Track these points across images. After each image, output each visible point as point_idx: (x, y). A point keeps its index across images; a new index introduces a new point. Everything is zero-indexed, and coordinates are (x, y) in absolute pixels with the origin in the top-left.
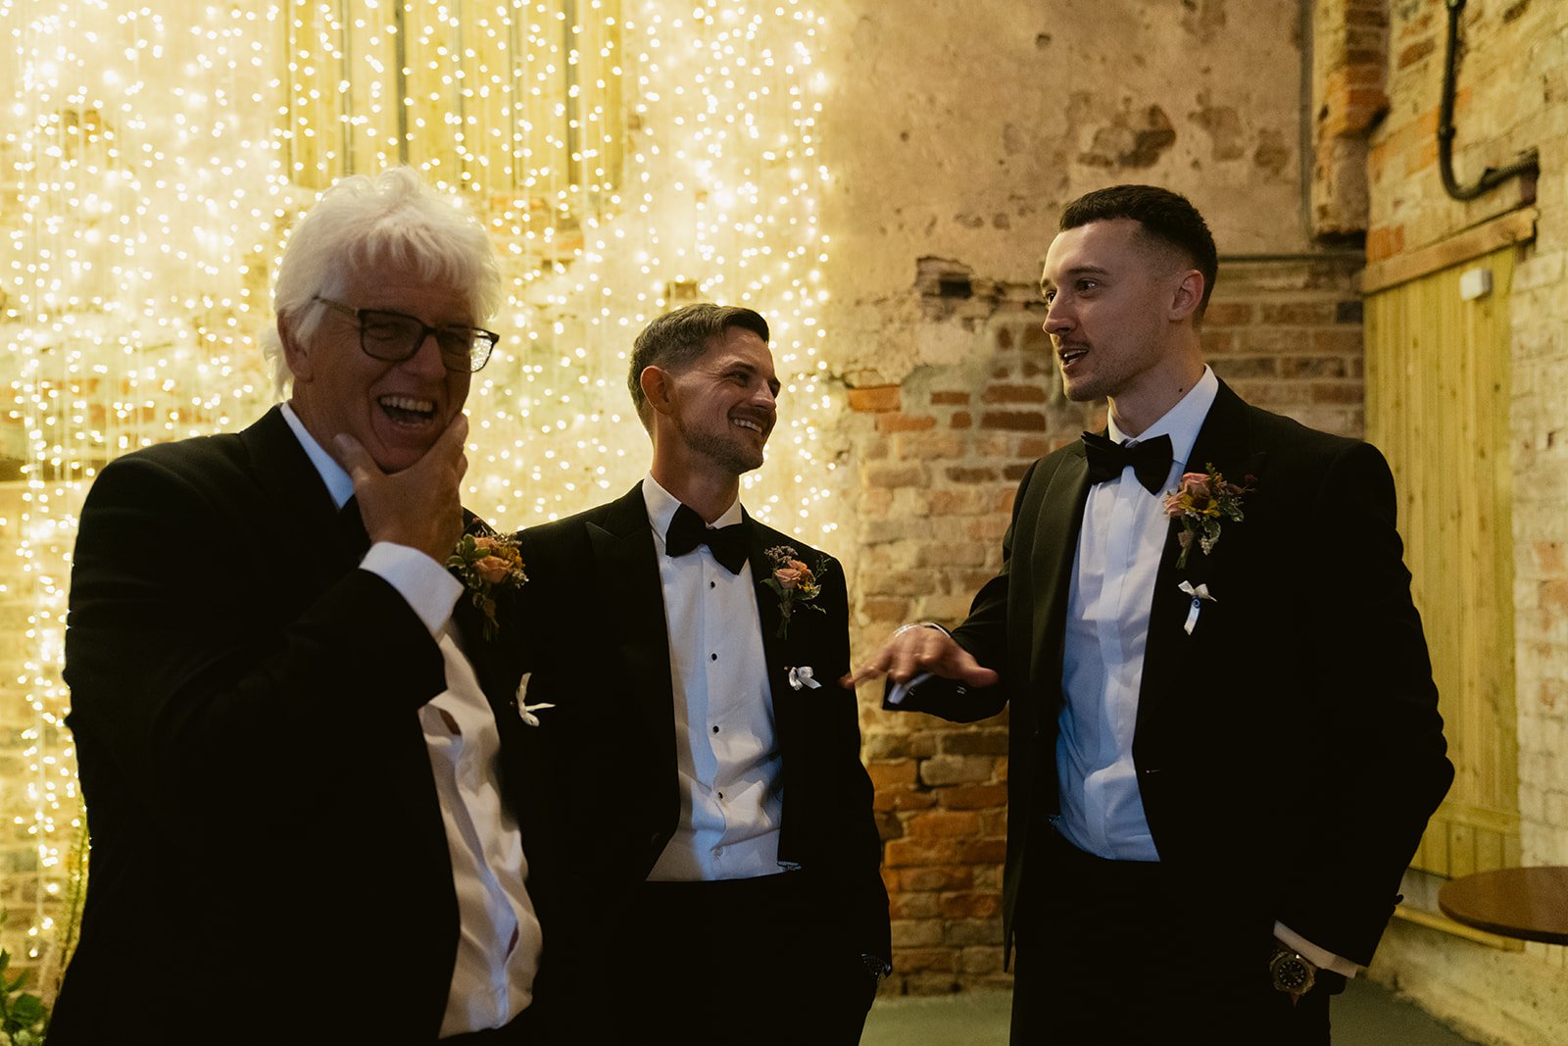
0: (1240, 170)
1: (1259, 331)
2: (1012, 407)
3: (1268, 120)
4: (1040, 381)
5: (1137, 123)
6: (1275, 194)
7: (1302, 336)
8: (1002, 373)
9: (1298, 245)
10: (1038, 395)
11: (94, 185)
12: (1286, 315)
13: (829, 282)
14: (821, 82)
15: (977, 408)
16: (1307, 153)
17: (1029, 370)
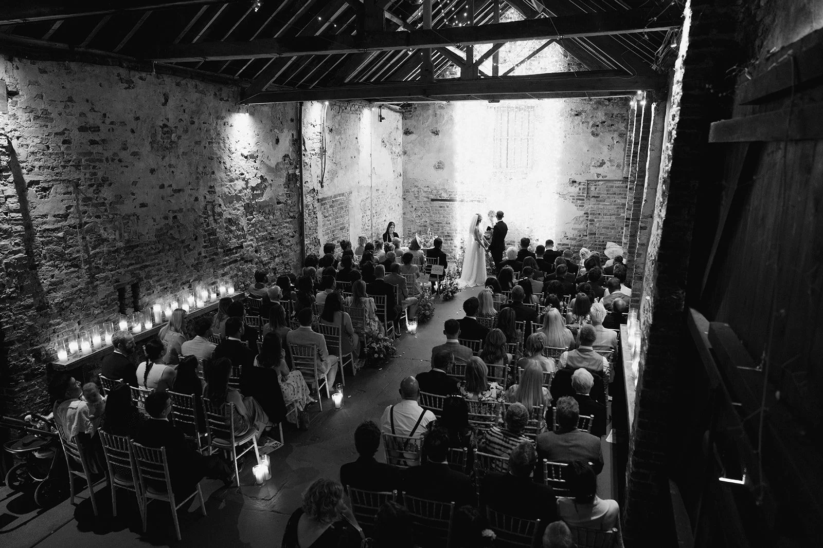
0: (614, 168)
2: (580, 198)
3: (619, 161)
4: (584, 195)
5: (600, 161)
6: (619, 171)
7: (620, 190)
8: (579, 193)
9: (621, 179)
10: (584, 196)
11: (472, 169)
12: (618, 187)
13: (558, 182)
14: (558, 156)
15: (576, 198)
16: (624, 165)
17: (583, 193)
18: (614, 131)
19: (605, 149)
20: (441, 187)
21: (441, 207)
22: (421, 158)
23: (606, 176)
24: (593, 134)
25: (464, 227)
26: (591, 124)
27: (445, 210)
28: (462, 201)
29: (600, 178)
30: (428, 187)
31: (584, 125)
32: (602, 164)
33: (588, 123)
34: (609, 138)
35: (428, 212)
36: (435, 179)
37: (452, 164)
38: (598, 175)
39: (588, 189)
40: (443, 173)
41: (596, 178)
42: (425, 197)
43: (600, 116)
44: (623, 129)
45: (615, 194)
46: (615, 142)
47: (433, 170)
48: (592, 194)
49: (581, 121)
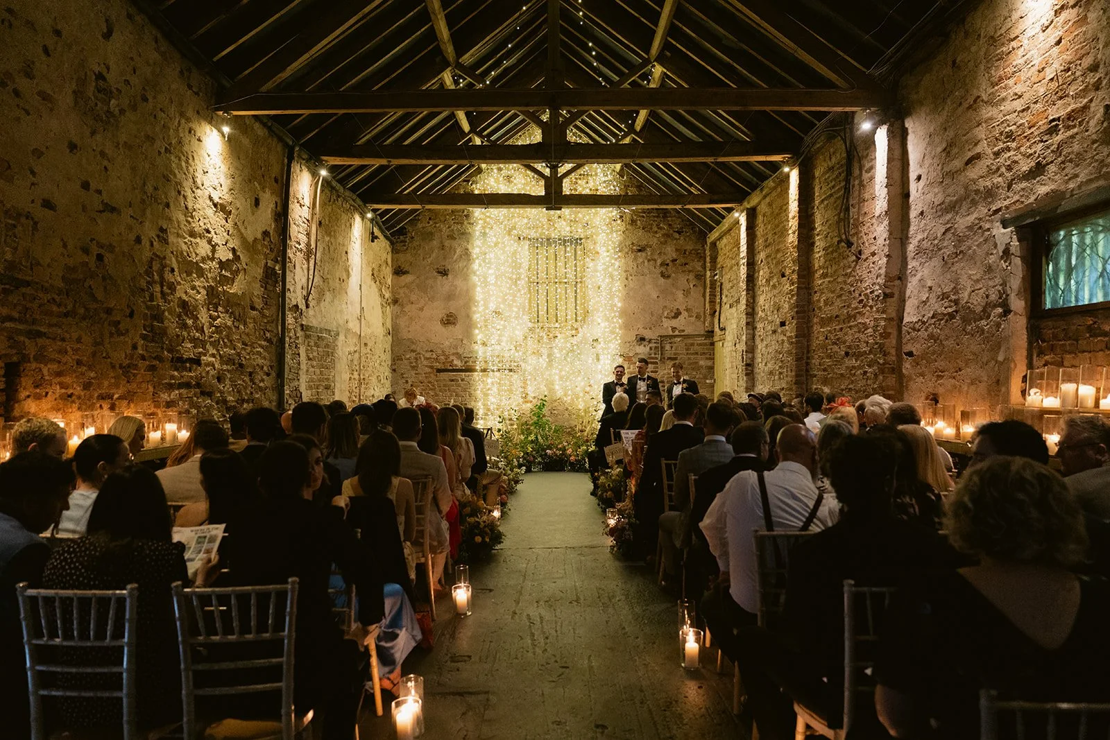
0: (692, 319)
1: (696, 347)
5: (675, 311)
6: (699, 323)
7: (703, 348)
9: (702, 333)
10: (657, 358)
11: (499, 324)
12: (700, 345)
13: (620, 339)
14: (619, 305)
16: (705, 316)
17: (655, 354)
18: (690, 271)
19: (680, 295)
20: (453, 351)
21: (452, 380)
22: (421, 309)
23: (683, 331)
24: (663, 275)
25: (489, 410)
26: (659, 262)
27: (459, 386)
28: (484, 370)
29: (677, 333)
30: (431, 351)
31: (651, 263)
32: (677, 314)
33: (655, 260)
34: (684, 280)
35: (431, 389)
36: (444, 337)
37: (468, 317)
38: (674, 329)
39: (662, 348)
40: (457, 330)
41: (671, 333)
42: (426, 366)
43: (670, 252)
44: (700, 269)
45: (697, 353)
46: (692, 286)
47: (439, 327)
48: (667, 355)
49: (646, 258)
